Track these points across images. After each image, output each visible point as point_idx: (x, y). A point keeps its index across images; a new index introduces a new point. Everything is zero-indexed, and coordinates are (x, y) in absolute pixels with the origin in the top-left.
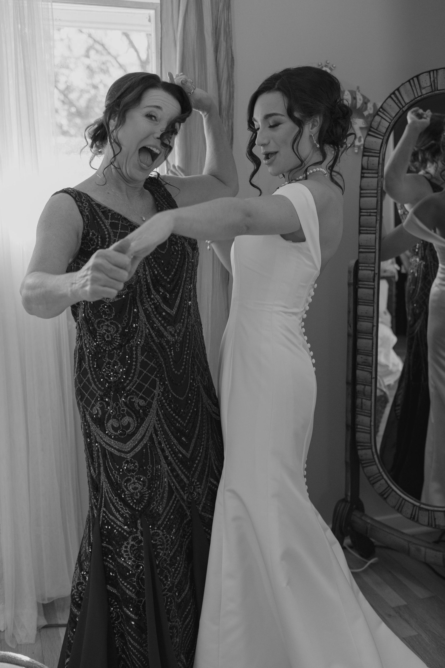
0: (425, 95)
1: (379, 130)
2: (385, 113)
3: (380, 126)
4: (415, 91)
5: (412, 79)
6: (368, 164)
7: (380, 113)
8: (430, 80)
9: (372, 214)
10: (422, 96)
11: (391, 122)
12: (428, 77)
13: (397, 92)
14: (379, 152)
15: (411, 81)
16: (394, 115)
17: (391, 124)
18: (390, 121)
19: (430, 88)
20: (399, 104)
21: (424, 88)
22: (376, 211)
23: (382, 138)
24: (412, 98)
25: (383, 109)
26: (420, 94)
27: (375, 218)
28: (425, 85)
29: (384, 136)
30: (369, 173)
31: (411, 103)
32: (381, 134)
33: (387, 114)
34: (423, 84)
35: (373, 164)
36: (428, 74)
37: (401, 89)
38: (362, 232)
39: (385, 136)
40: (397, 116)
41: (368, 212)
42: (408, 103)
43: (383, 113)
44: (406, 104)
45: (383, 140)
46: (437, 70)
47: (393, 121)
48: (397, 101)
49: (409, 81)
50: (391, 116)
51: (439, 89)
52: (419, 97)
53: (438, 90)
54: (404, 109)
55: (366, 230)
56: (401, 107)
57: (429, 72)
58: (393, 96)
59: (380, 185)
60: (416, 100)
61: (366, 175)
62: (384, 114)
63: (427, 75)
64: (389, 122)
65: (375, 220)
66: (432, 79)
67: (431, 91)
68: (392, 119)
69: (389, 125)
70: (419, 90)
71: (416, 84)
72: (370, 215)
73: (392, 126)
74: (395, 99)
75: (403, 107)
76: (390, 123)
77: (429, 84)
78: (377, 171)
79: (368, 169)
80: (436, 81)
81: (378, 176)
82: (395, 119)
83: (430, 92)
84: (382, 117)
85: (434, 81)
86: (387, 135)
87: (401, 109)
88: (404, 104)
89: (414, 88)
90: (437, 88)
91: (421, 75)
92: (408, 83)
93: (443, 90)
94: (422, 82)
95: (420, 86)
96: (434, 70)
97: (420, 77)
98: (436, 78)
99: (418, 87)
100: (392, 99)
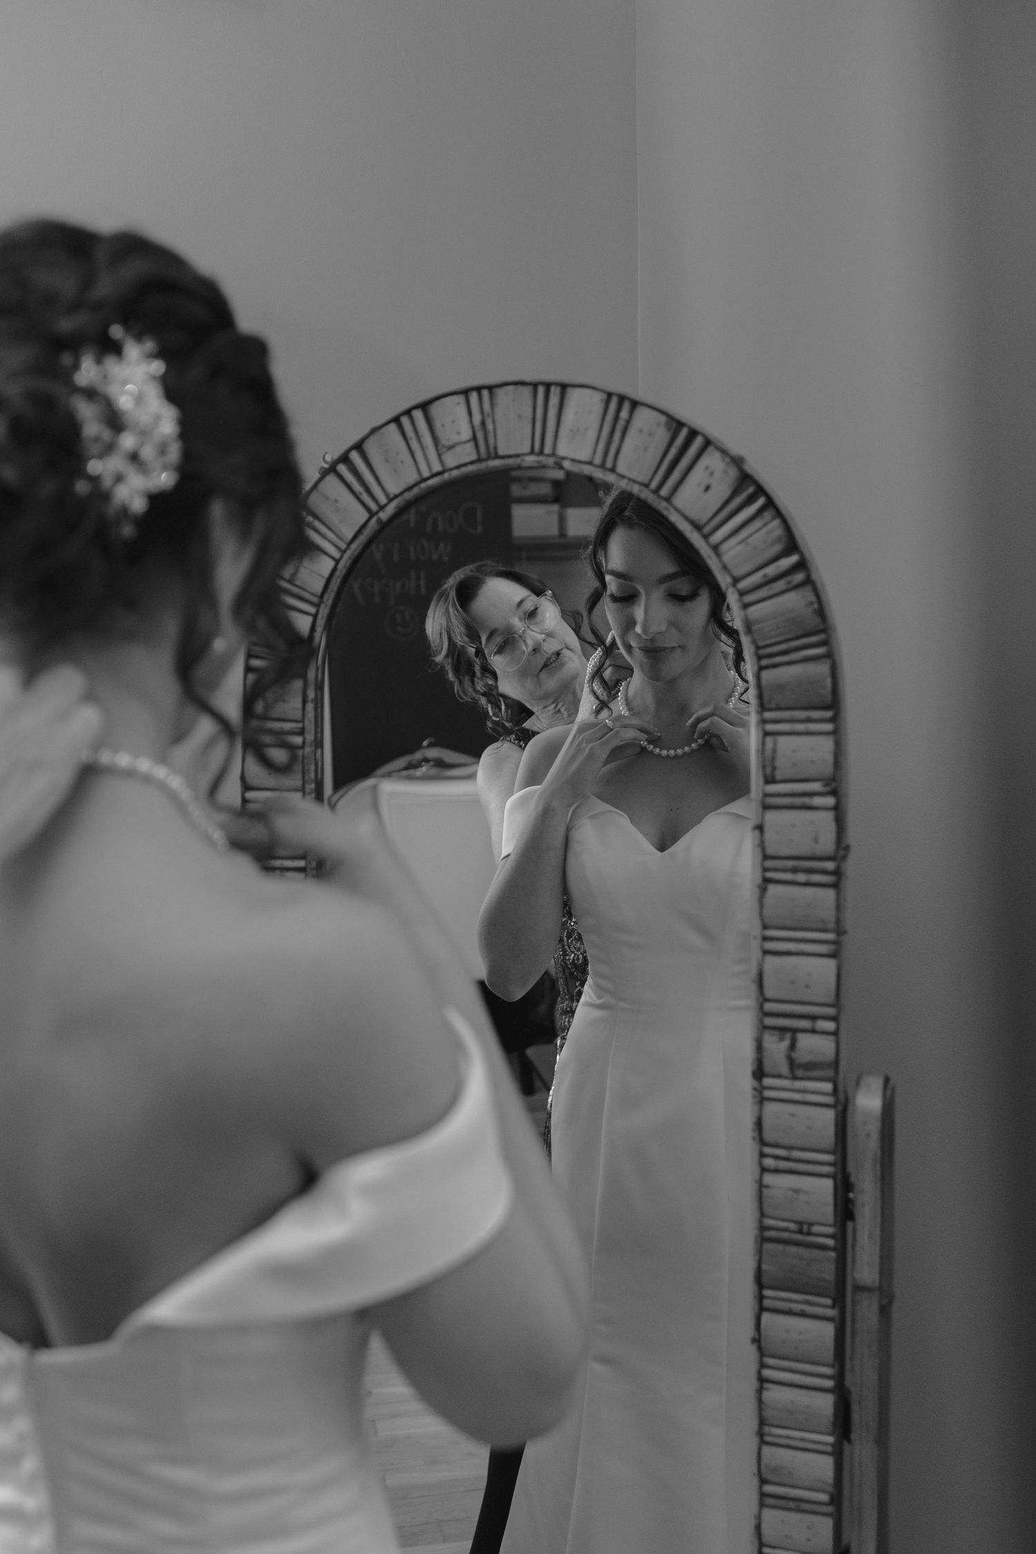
0: (455, 473)
1: (299, 582)
2: (318, 524)
3: (302, 570)
4: (419, 457)
5: (408, 412)
8: (471, 421)
10: (446, 476)
11: (341, 557)
12: (462, 410)
13: (354, 456)
15: (405, 421)
16: (349, 535)
17: (341, 565)
18: (337, 555)
19: (470, 447)
20: (365, 497)
21: (451, 447)
23: (312, 610)
24: (412, 477)
25: (311, 512)
26: (437, 467)
28: (454, 438)
29: (318, 606)
31: (408, 496)
32: (307, 596)
33: (324, 529)
34: (447, 437)
36: (461, 398)
37: (369, 447)
39: (322, 607)
40: (362, 539)
42: (396, 496)
44: (390, 500)
45: (315, 617)
46: (491, 388)
47: (348, 554)
48: (358, 488)
49: (396, 420)
50: (340, 538)
51: (500, 452)
52: (433, 476)
53: (497, 457)
54: (384, 515)
56: (374, 507)
57: (466, 392)
58: (342, 468)
59: (312, 776)
60: (423, 485)
62: (315, 529)
63: (458, 404)
64: (333, 558)
66: (477, 418)
67: (474, 457)
68: (343, 546)
69: (334, 570)
70: (431, 455)
71: (421, 432)
73: (344, 571)
74: (349, 478)
75: (382, 508)
76: (337, 561)
77: (466, 434)
78: (300, 725)
80: (490, 427)
81: (304, 743)
82: (353, 546)
83: (472, 463)
85: (483, 423)
86: (330, 603)
87: (372, 514)
88: (382, 498)
89: (414, 446)
90: (496, 448)
91: (437, 403)
92: (393, 427)
93: (517, 456)
94: (443, 425)
95: (436, 441)
96: (480, 389)
97: (435, 409)
98: (492, 415)
99: (426, 441)
100: (340, 477)
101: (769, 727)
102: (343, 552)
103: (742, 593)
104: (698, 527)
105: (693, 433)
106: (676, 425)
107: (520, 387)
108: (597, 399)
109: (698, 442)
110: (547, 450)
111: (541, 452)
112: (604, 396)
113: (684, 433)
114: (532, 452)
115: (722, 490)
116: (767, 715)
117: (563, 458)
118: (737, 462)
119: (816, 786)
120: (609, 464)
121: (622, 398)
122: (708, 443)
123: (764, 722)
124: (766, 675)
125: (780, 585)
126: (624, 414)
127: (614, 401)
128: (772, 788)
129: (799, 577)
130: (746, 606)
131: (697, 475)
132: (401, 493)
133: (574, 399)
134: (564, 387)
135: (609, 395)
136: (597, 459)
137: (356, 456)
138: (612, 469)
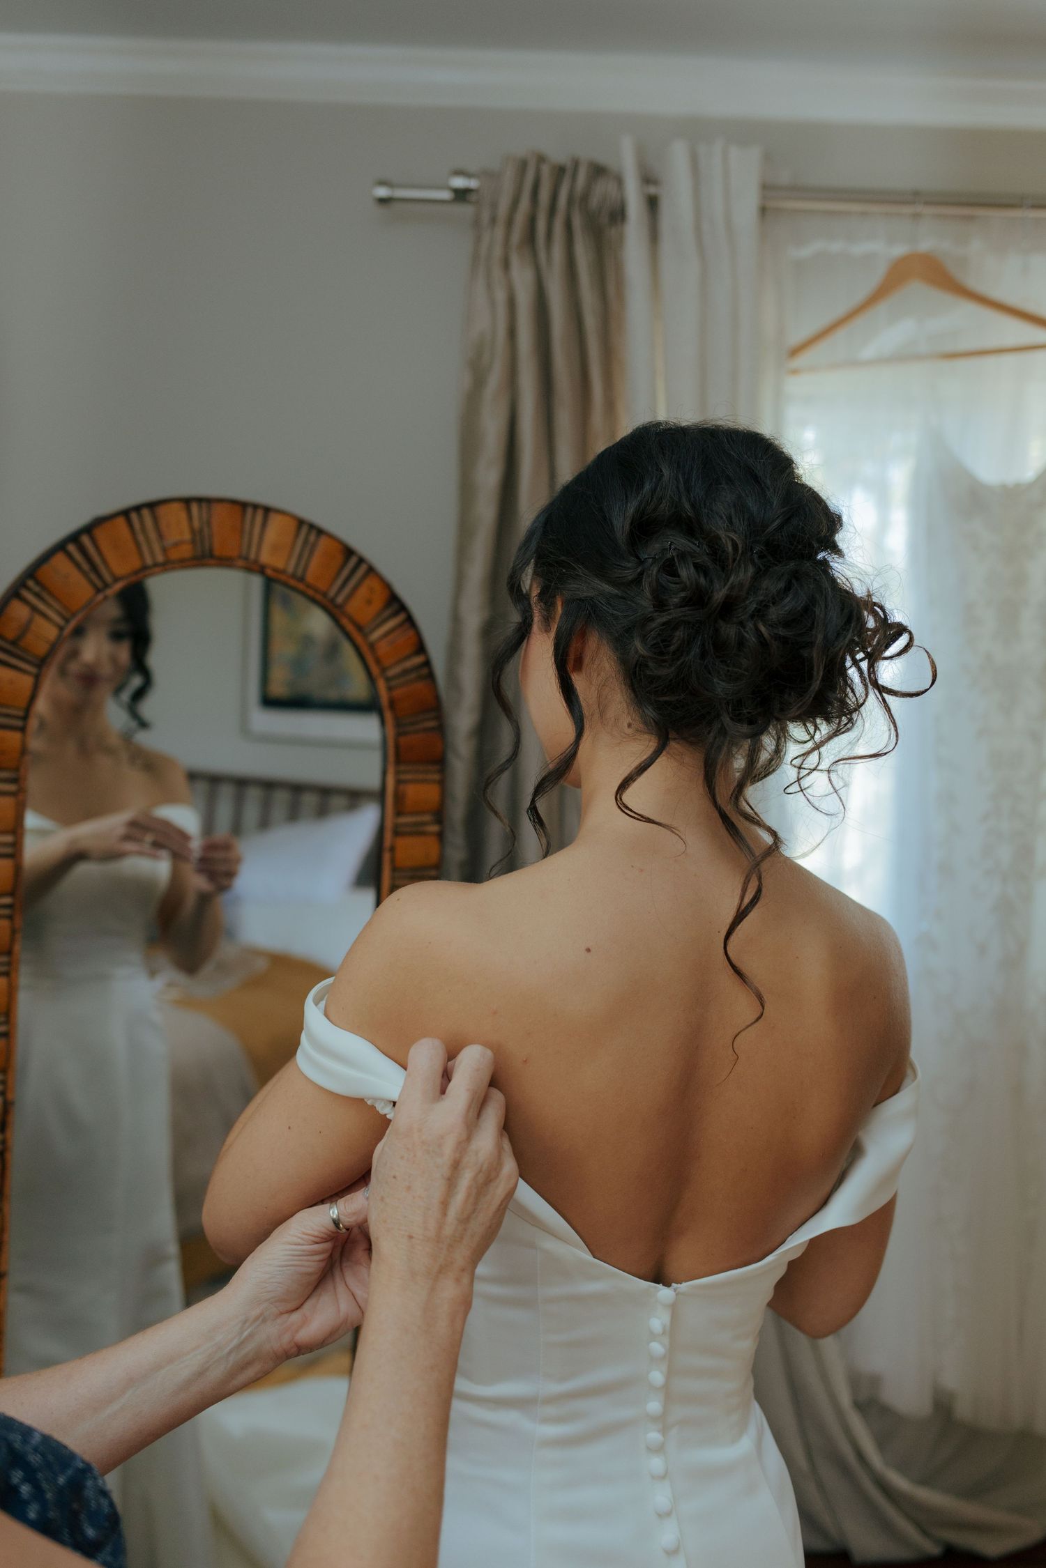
0: (177, 565)
1: (21, 645)
2: (44, 594)
3: (28, 634)
4: (145, 548)
5: (136, 509)
7: (24, 592)
8: (191, 525)
10: (169, 566)
12: (183, 515)
13: (84, 537)
14: (21, 713)
15: (134, 516)
18: (62, 623)
19: (189, 546)
20: (93, 576)
21: (177, 545)
22: (9, 901)
23: (34, 671)
24: (137, 564)
25: (38, 583)
26: (160, 559)
28: (176, 537)
32: (29, 658)
33: (50, 600)
34: (172, 537)
36: (183, 505)
37: (100, 533)
42: (121, 578)
43: (37, 595)
44: (116, 581)
46: (207, 501)
48: (86, 566)
49: (126, 513)
50: (65, 608)
51: (216, 554)
52: (156, 565)
53: (211, 557)
56: (99, 584)
57: (187, 501)
58: (71, 548)
60: (145, 573)
62: (40, 598)
63: (182, 509)
64: (59, 626)
65: (9, 931)
66: (196, 523)
68: (68, 616)
70: (157, 548)
71: (149, 529)
74: (78, 556)
75: (106, 586)
76: (61, 629)
77: (187, 536)
80: (206, 531)
83: (191, 559)
84: (34, 609)
85: (201, 531)
87: (97, 591)
88: (108, 578)
89: (141, 538)
90: (211, 550)
91: (164, 506)
92: (121, 521)
93: (230, 558)
94: (168, 524)
95: (161, 536)
96: (200, 500)
97: (162, 511)
98: (209, 523)
99: (153, 535)
100: (70, 556)
101: (403, 777)
102: (67, 621)
103: (388, 680)
104: (360, 628)
105: (361, 560)
106: (349, 552)
107: (234, 505)
108: (292, 525)
109: (363, 568)
110: (252, 556)
111: (247, 558)
112: (297, 523)
113: (353, 561)
114: (240, 557)
115: (378, 602)
116: (402, 768)
117: (265, 566)
118: (387, 586)
119: (427, 818)
120: (298, 574)
121: (312, 527)
122: (371, 570)
123: (397, 773)
124: (403, 740)
125: (413, 676)
126: (312, 539)
127: (305, 528)
129: (425, 671)
130: (390, 689)
131: (363, 592)
132: (127, 577)
133: (275, 522)
134: (267, 510)
135: (301, 522)
136: (290, 569)
137: (85, 540)
138: (302, 579)
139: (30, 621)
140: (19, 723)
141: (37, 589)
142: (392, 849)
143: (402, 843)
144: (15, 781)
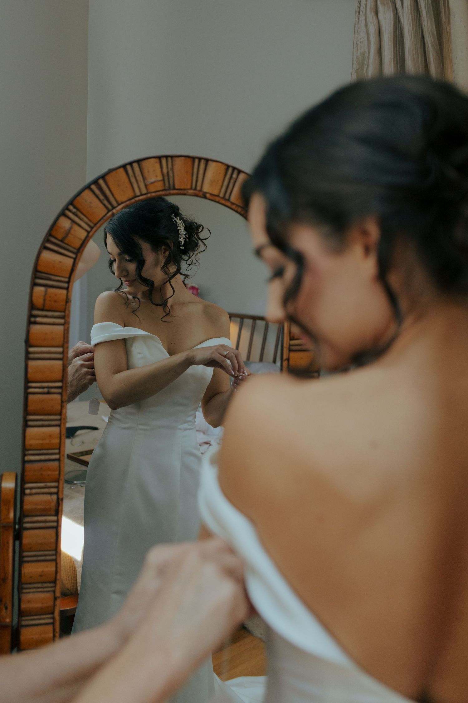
0: (154, 194)
1: (66, 242)
2: (79, 213)
3: (70, 235)
4: (135, 185)
5: (130, 164)
6: (44, 300)
7: (68, 213)
8: (162, 171)
9: (53, 390)
10: (149, 195)
11: (91, 231)
12: (157, 166)
14: (67, 280)
15: (129, 168)
18: (89, 229)
19: (161, 183)
20: (106, 202)
21: (153, 182)
22: (60, 384)
23: (74, 256)
24: (131, 195)
25: (75, 207)
26: (144, 191)
27: (58, 397)
28: (153, 179)
29: (77, 254)
30: (46, 316)
32: (72, 249)
33: (82, 216)
34: (150, 177)
35: (55, 301)
36: (157, 160)
37: (110, 178)
38: (30, 423)
41: (43, 388)
42: (121, 203)
43: (74, 213)
44: (119, 204)
45: (75, 259)
46: (172, 157)
47: (95, 228)
48: (101, 197)
49: (124, 167)
50: (90, 221)
51: (177, 187)
52: (142, 195)
53: (174, 189)
55: (41, 420)
56: (110, 207)
57: (160, 158)
58: (93, 187)
61: (39, 319)
62: (77, 215)
63: (156, 162)
64: (86, 231)
65: (60, 402)
66: (165, 170)
67: (163, 188)
68: (92, 225)
69: (87, 237)
70: (141, 185)
71: (137, 175)
72: (48, 393)
74: (97, 191)
75: (114, 208)
76: (89, 233)
77: (160, 178)
78: (63, 314)
79: (42, 310)
80: (171, 174)
81: (65, 322)
82: (98, 225)
83: (162, 190)
84: (73, 221)
85: (168, 173)
87: (109, 211)
88: (115, 204)
89: (133, 180)
90: (174, 185)
91: (146, 161)
92: (122, 170)
93: (185, 190)
94: (148, 172)
95: (144, 179)
96: (167, 157)
97: (144, 164)
98: (172, 169)
99: (140, 178)
100: (93, 192)
102: (92, 228)
107: (187, 158)
108: (224, 167)
110: (198, 188)
111: (195, 189)
112: (226, 167)
114: (191, 189)
117: (206, 193)
120: (227, 197)
121: (234, 168)
126: (235, 176)
127: (230, 170)
128: (293, 342)
132: (125, 202)
133: (212, 167)
134: (207, 160)
135: (228, 167)
136: (222, 195)
137: (101, 182)
138: (228, 200)
139: (71, 228)
140: (66, 285)
141: (74, 210)
142: (288, 360)
143: (292, 355)
144: (63, 317)
